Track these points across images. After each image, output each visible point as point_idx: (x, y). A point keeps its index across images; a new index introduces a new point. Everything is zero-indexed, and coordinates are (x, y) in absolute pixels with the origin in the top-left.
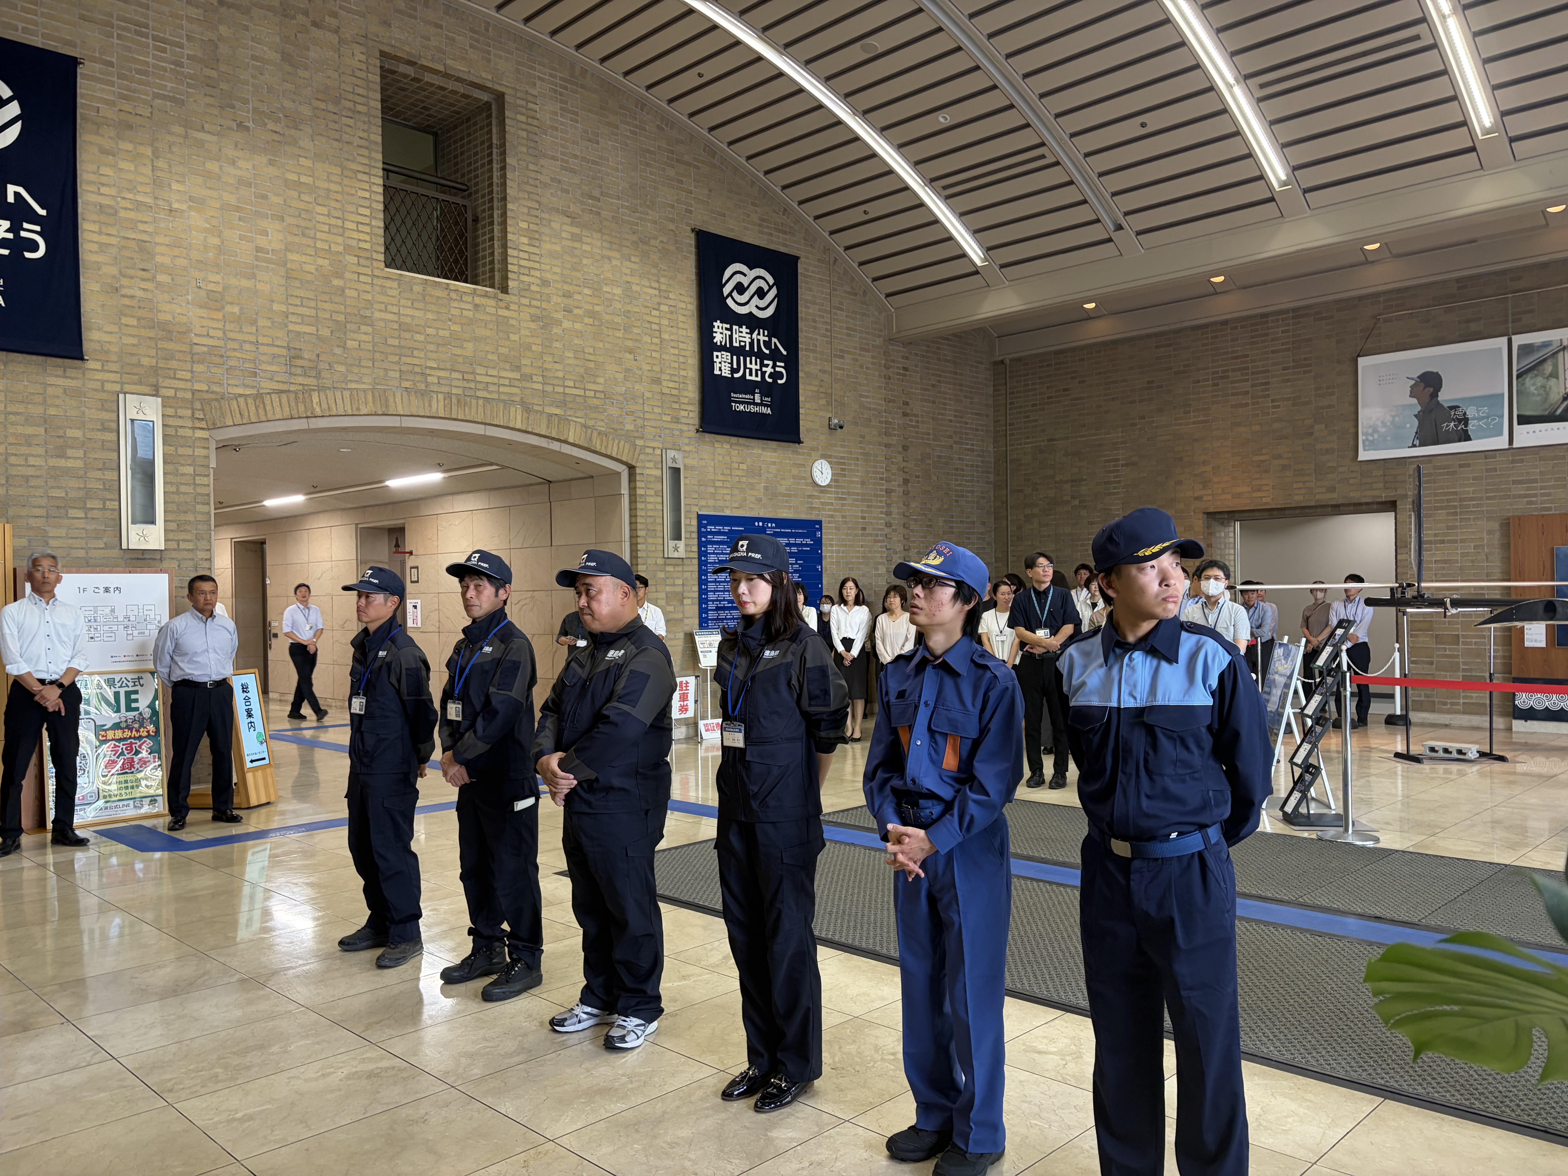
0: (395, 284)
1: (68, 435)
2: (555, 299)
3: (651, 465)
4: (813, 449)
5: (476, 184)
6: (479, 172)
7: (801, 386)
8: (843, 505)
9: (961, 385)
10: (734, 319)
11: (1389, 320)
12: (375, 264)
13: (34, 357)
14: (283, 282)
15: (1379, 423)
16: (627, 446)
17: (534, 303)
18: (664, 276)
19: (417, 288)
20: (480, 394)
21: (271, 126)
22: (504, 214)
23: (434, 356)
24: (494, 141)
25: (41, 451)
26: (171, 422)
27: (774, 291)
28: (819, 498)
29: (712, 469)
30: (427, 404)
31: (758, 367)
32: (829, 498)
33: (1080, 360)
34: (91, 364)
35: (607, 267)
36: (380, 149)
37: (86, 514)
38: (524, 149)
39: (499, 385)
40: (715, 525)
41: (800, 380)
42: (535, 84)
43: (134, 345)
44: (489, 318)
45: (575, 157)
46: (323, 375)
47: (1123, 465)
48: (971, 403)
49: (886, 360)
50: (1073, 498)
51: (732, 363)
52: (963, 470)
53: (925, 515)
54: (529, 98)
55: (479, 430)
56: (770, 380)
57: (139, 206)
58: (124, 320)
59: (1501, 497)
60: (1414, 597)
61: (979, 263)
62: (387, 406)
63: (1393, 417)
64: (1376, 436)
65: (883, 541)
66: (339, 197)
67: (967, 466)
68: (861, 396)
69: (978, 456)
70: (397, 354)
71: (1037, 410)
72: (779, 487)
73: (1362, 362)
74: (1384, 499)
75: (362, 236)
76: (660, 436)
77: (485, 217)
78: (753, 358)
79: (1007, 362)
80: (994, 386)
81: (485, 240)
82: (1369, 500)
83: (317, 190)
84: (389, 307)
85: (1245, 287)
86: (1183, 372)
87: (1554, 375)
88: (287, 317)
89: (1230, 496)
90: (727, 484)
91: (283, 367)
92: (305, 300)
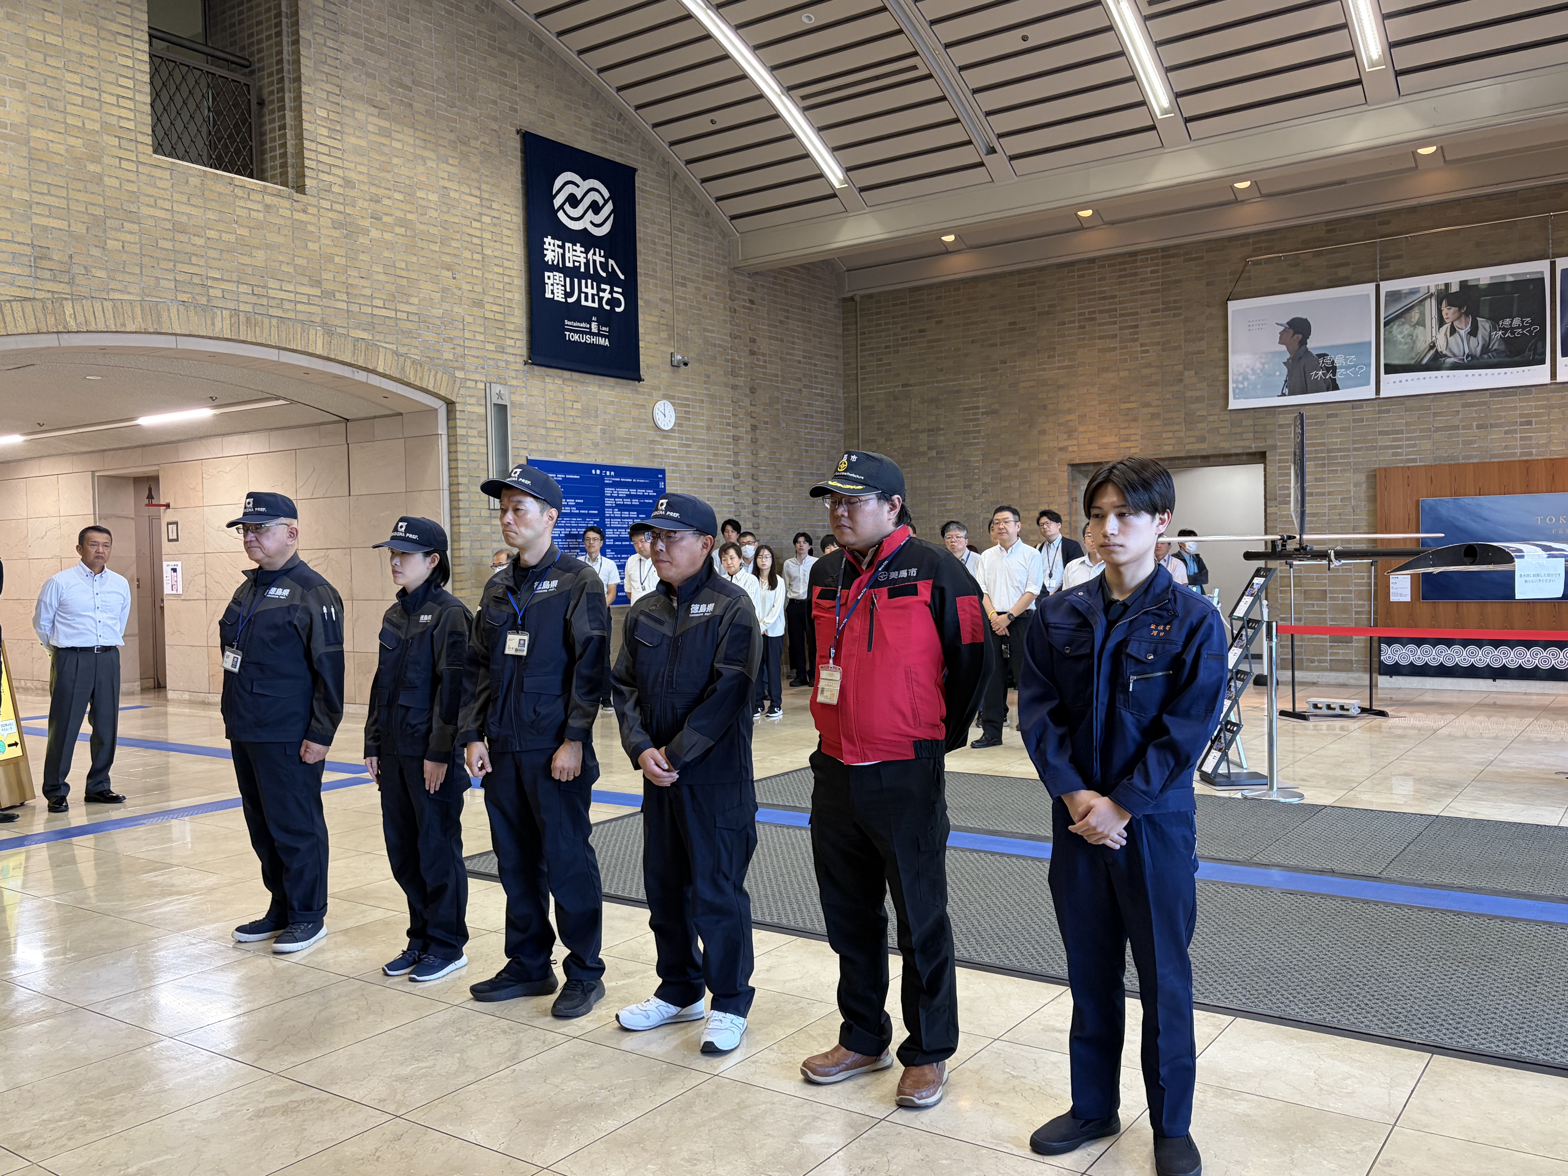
0: (166, 175)
2: (360, 203)
3: (473, 400)
4: (654, 388)
5: (261, 60)
6: (264, 45)
7: (640, 317)
8: (687, 452)
9: (809, 322)
10: (566, 235)
11: (1259, 263)
12: (141, 148)
14: (24, 163)
15: (1249, 370)
16: (446, 378)
17: (337, 207)
18: (487, 183)
19: (193, 181)
20: (272, 312)
22: (298, 98)
23: (216, 264)
24: (284, 9)
27: (609, 207)
28: (661, 443)
29: (542, 407)
30: (209, 322)
31: (594, 292)
32: (673, 444)
33: (938, 298)
35: (421, 169)
36: (145, 8)
38: (321, 22)
39: (296, 302)
41: (640, 309)
44: (282, 222)
45: (382, 35)
46: (77, 281)
48: (821, 343)
49: (731, 291)
50: (930, 448)
51: (565, 286)
52: (812, 417)
53: (774, 465)
55: (272, 355)
56: (608, 308)
59: (1367, 449)
60: (1296, 550)
61: (837, 185)
62: (159, 323)
63: (1263, 364)
64: (1246, 384)
65: (730, 494)
66: (95, 63)
67: (817, 412)
68: (705, 330)
69: (828, 402)
70: (170, 260)
71: (890, 353)
72: (617, 430)
73: (1232, 305)
74: (1253, 450)
75: (124, 113)
76: (483, 368)
77: (273, 101)
78: (589, 281)
79: (858, 299)
80: (843, 325)
81: (274, 128)
82: (1239, 451)
83: (67, 53)
84: (160, 202)
85: (1113, 223)
86: (1048, 313)
87: (1421, 323)
88: (31, 208)
89: (1096, 447)
90: (559, 426)
91: (27, 270)
92: (53, 188)
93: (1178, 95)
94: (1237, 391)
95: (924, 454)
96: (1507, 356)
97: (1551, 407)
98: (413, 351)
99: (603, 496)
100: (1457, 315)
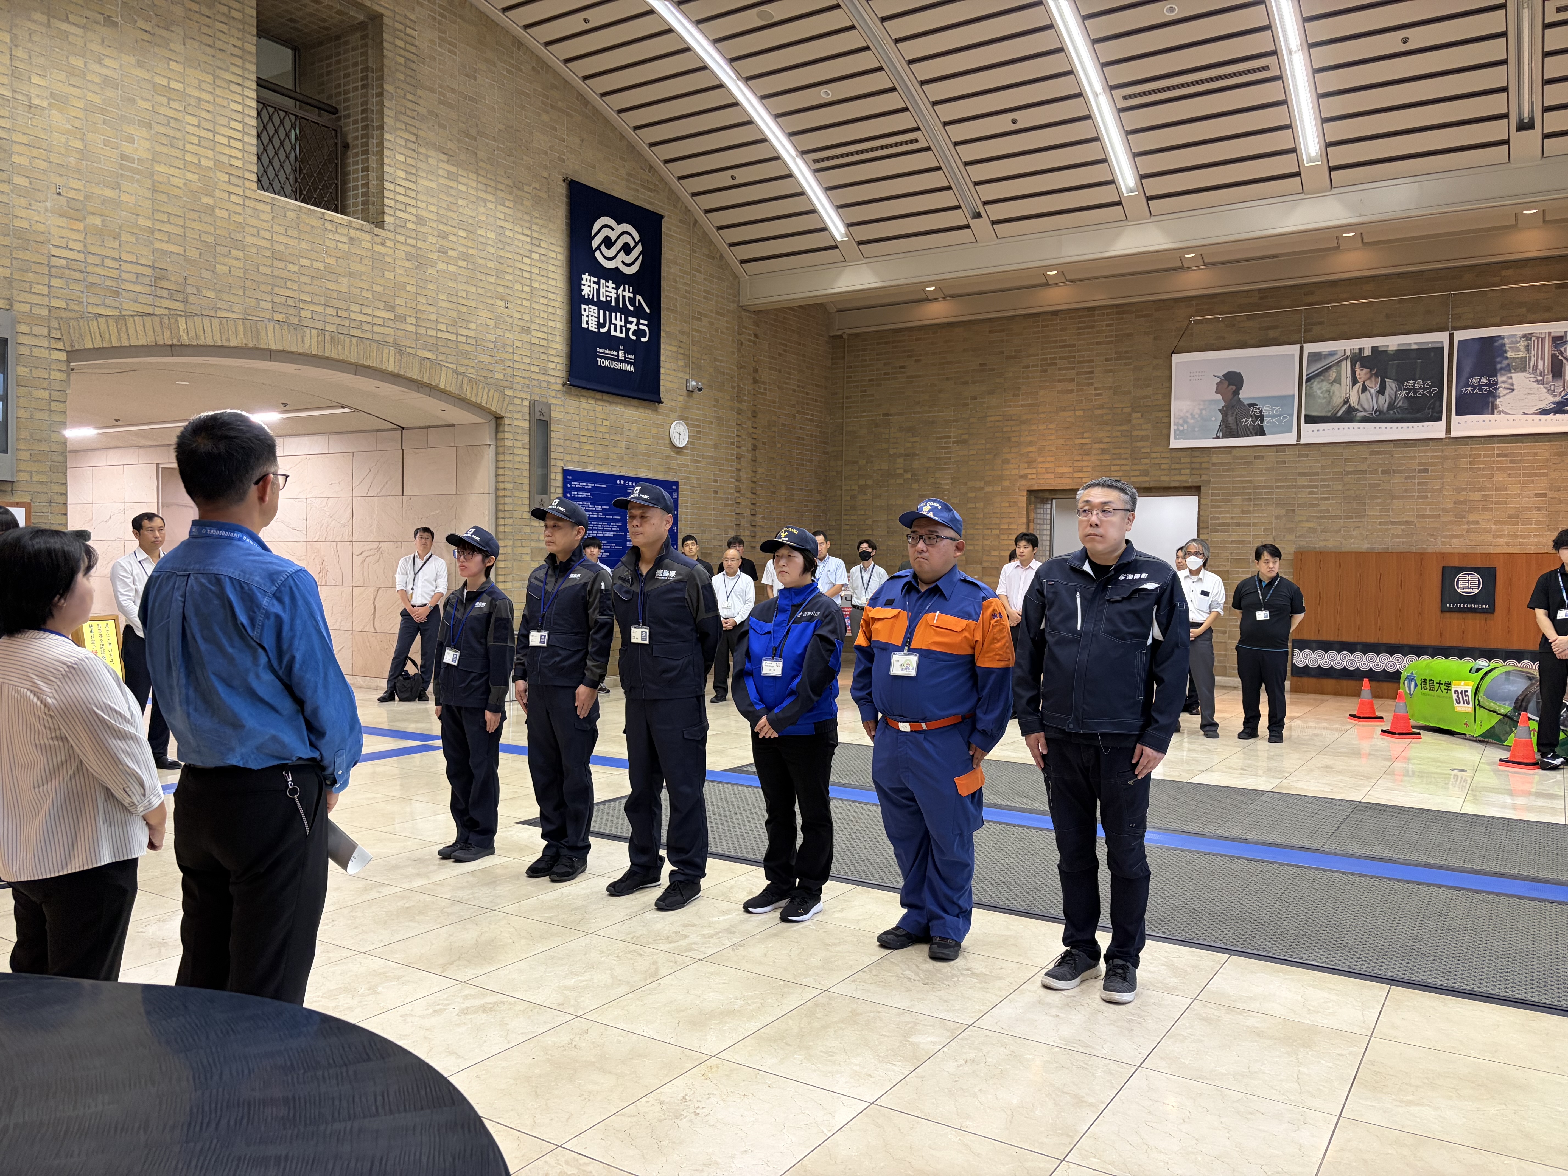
0: (268, 208)
2: (430, 238)
3: (519, 416)
4: (672, 410)
5: (347, 108)
6: (351, 95)
7: (662, 346)
8: (698, 468)
9: (804, 356)
10: (601, 273)
11: (1201, 322)
12: (247, 183)
14: (149, 195)
16: (496, 396)
17: (411, 241)
18: (537, 224)
19: (291, 215)
20: (353, 332)
21: (142, 24)
22: (381, 144)
23: (308, 289)
24: (370, 65)
26: (25, 339)
27: (639, 248)
28: (675, 459)
29: (577, 424)
30: (300, 340)
31: (623, 324)
32: (686, 460)
33: (917, 340)
35: (482, 210)
36: (255, 61)
38: (402, 77)
39: (373, 324)
40: (579, 481)
41: (662, 340)
42: (414, 9)
44: (363, 253)
45: (453, 91)
46: (190, 300)
47: (954, 443)
48: (812, 374)
49: (739, 326)
50: (905, 470)
51: (598, 317)
52: (803, 439)
53: (770, 481)
54: (408, 22)
56: (634, 338)
59: (1289, 487)
61: (839, 238)
62: (257, 338)
63: (1201, 410)
64: (1186, 426)
65: (732, 504)
66: (210, 108)
67: (808, 436)
68: (716, 360)
69: (817, 426)
70: (268, 284)
71: (873, 385)
72: (640, 446)
73: (1176, 358)
74: (1190, 484)
75: (235, 153)
76: (529, 388)
77: (357, 145)
78: (618, 314)
79: (845, 336)
80: (832, 359)
81: (358, 170)
82: (1177, 484)
83: (188, 98)
84: (262, 233)
85: (1074, 281)
86: (1015, 357)
87: (1337, 381)
88: (153, 234)
89: (1052, 476)
90: (591, 440)
91: (149, 288)
92: (172, 217)
93: (1143, 177)
94: (1178, 432)
95: (901, 475)
96: (1409, 413)
97: (1445, 458)
98: (470, 370)
100: (1368, 376)
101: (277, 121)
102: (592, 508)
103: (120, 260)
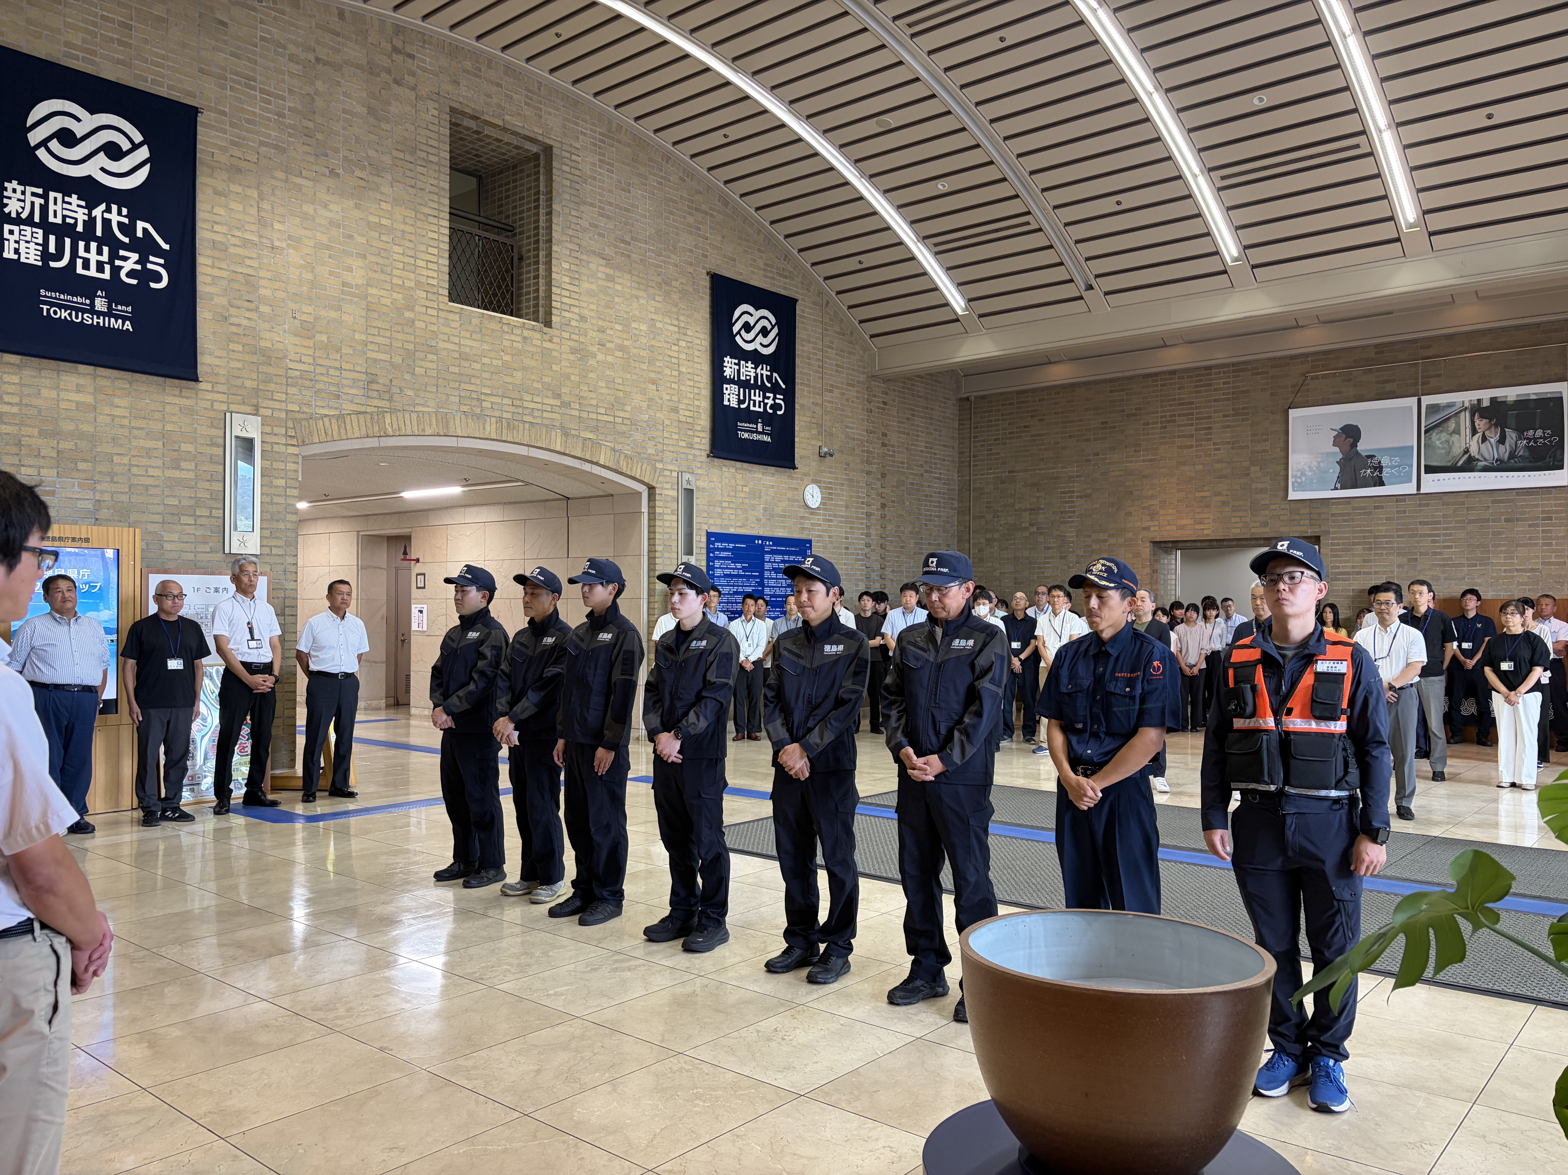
0: (457, 317)
1: (183, 449)
2: (591, 334)
3: (668, 486)
4: (805, 475)
5: (522, 226)
6: (525, 215)
7: (797, 417)
8: (830, 526)
9: (931, 419)
10: (742, 355)
11: (1316, 378)
12: (441, 298)
13: (155, 378)
14: (364, 314)
16: (649, 468)
17: (574, 337)
18: (683, 315)
19: (475, 321)
20: (526, 418)
21: (358, 173)
22: (549, 255)
23: (488, 383)
24: (541, 189)
25: (159, 463)
26: (268, 439)
27: (775, 331)
28: (809, 519)
29: (719, 491)
30: (481, 427)
31: (761, 399)
32: (819, 519)
33: (1040, 400)
34: (203, 386)
35: (635, 305)
36: (448, 195)
37: (195, 521)
38: (567, 197)
39: (543, 411)
40: (722, 542)
41: (796, 411)
42: (578, 139)
43: (239, 369)
44: (534, 349)
45: (610, 204)
46: (394, 399)
48: (940, 435)
49: (869, 395)
50: (1031, 525)
51: (739, 395)
52: (931, 496)
53: (899, 537)
54: (573, 150)
55: (523, 451)
56: (771, 411)
57: (246, 243)
58: (232, 346)
59: (1410, 536)
61: (960, 312)
62: (447, 428)
63: (1319, 463)
64: (1303, 479)
65: (863, 560)
66: (413, 238)
67: (935, 493)
68: (847, 427)
69: (945, 484)
70: (456, 381)
71: (999, 444)
72: (776, 508)
73: (1292, 413)
75: (431, 273)
76: (677, 460)
77: (530, 257)
78: (757, 391)
79: (973, 399)
80: (959, 420)
81: (530, 278)
83: (394, 232)
84: (452, 338)
85: (1192, 343)
86: (1135, 415)
87: (1457, 431)
88: (366, 345)
89: (1174, 528)
90: (732, 505)
91: (362, 391)
92: (381, 331)
93: (1246, 247)
95: (1025, 529)
96: (1530, 462)
99: (763, 561)
100: (1487, 426)
101: (464, 243)
102: (733, 565)
103: (340, 369)
